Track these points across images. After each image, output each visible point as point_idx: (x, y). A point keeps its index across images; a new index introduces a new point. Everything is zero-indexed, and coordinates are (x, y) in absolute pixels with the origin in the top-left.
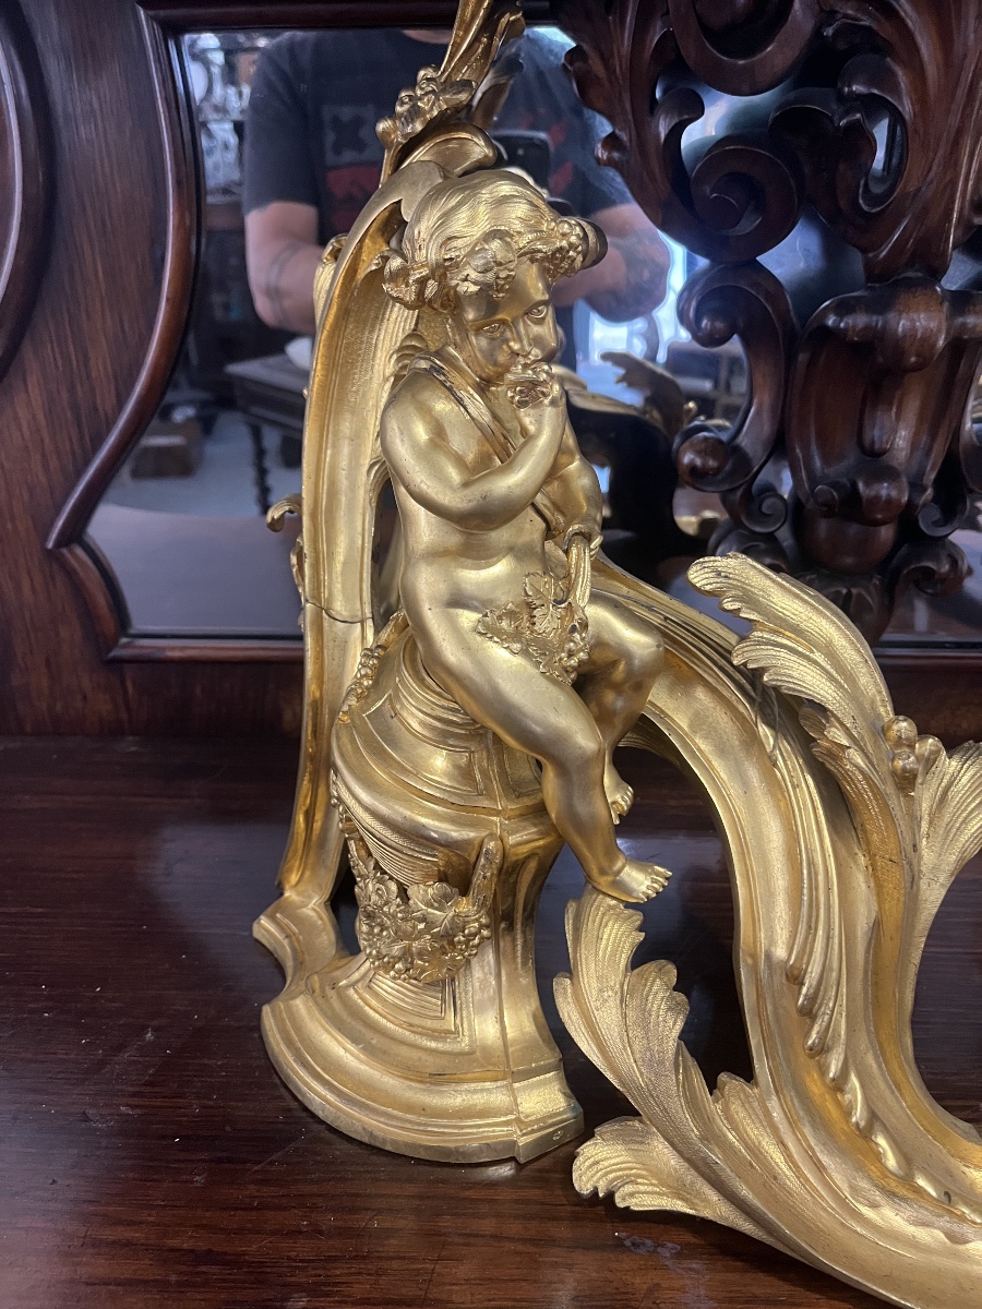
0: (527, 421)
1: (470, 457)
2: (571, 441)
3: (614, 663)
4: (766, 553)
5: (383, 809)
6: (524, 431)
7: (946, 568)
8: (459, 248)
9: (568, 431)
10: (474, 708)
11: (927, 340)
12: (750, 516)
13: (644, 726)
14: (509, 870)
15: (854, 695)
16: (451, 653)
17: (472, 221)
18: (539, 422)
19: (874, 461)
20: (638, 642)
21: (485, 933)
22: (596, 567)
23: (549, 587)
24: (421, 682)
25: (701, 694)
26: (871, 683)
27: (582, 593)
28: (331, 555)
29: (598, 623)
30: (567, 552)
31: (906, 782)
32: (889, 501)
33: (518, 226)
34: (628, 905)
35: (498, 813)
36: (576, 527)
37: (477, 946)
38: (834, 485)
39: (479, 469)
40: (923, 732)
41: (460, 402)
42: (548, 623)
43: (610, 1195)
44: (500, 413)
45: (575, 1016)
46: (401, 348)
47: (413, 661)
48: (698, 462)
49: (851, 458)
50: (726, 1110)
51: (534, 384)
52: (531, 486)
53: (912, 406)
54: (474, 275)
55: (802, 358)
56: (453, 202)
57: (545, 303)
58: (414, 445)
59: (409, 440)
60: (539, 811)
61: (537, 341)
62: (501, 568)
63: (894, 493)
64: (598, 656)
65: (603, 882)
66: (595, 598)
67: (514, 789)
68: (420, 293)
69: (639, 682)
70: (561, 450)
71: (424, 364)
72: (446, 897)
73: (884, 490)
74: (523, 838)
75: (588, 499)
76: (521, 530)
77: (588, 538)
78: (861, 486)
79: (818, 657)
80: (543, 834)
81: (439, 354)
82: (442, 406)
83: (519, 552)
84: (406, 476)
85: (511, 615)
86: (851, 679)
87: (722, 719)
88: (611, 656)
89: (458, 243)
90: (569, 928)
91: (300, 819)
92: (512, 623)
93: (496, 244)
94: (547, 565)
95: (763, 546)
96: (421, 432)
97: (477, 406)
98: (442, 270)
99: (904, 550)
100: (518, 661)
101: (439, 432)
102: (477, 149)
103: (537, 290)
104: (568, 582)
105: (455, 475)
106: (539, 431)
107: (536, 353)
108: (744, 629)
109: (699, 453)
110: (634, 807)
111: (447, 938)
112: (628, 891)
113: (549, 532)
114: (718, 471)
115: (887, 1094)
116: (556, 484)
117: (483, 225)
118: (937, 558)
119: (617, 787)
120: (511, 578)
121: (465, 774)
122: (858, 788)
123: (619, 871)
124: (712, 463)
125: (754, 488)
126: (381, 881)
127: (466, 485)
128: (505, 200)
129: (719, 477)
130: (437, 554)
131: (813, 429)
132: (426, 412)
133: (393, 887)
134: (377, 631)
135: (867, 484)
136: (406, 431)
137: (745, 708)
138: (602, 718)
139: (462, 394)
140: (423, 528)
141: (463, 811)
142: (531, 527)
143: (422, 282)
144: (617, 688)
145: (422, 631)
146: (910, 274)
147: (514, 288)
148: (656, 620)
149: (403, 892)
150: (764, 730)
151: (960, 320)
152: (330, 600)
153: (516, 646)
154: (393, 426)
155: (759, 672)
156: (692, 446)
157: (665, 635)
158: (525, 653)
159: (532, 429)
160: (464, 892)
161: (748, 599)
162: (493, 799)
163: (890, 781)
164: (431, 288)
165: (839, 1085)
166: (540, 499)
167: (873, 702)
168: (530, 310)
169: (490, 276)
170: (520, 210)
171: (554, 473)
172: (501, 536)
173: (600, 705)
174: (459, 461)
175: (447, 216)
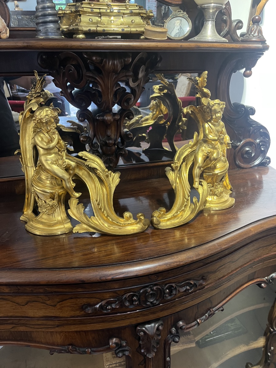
0: (54, 136)
1: (47, 142)
2: (60, 138)
3: (70, 167)
4: (97, 153)
5: (41, 189)
6: (54, 138)
7: (124, 153)
8: (42, 117)
9: (59, 136)
10: (52, 174)
11: (110, 121)
12: (93, 147)
13: (76, 175)
14: (59, 196)
15: (100, 167)
16: (48, 167)
17: (43, 113)
18: (55, 136)
19: (109, 138)
20: (73, 164)
21: (57, 205)
22: (66, 155)
23: (59, 157)
24: (44, 172)
25: (84, 171)
26: (103, 165)
27: (64, 158)
28: (27, 157)
29: (67, 161)
30: (62, 153)
31: (107, 176)
32: (111, 143)
33: (49, 114)
34: (77, 198)
35: (57, 188)
36: (62, 150)
37: (56, 207)
38: (103, 141)
39: (48, 143)
40: (109, 170)
41: (45, 135)
42: (60, 162)
43: (78, 232)
44: (50, 136)
45: (71, 214)
46: (34, 127)
47: (42, 170)
48: (83, 139)
49: (106, 137)
50: (91, 220)
51: (54, 132)
52: (56, 144)
53: (113, 129)
54: (45, 120)
55: (96, 124)
56: (41, 111)
57: (54, 122)
58: (39, 141)
59: (38, 140)
60: (63, 188)
61: (54, 127)
62: (53, 155)
63: (112, 142)
64: (68, 166)
65: (72, 196)
66: (66, 159)
67: (59, 185)
68: (38, 122)
69: (74, 169)
70: (59, 139)
71: (39, 130)
72: (51, 200)
73: (110, 142)
74: (61, 191)
75: (64, 146)
76: (55, 150)
77: (64, 151)
78: (107, 141)
79: (95, 163)
80: (64, 191)
81: (41, 129)
82: (42, 135)
83: (55, 153)
84: (39, 145)
85: (55, 161)
86: (100, 165)
87: (86, 173)
88: (70, 166)
89: (42, 116)
90: (69, 203)
91: (26, 200)
92: (55, 162)
93: (47, 116)
94: (59, 155)
95: (96, 152)
96: (40, 139)
97: (47, 135)
98: (40, 119)
99: (118, 150)
100: (57, 167)
101: (42, 139)
102: (42, 100)
103: (53, 120)
104: (62, 156)
105: (45, 144)
106: (56, 138)
107: (54, 128)
108: (86, 160)
109: (83, 138)
110: (75, 186)
111: (52, 206)
112: (76, 196)
113: (59, 151)
114: (87, 140)
115: (111, 215)
116: (59, 144)
117: (45, 114)
118: (122, 151)
119: (73, 183)
120: (54, 157)
121: (51, 183)
122: (103, 178)
123: (74, 194)
124: (85, 139)
125: (93, 143)
126: (41, 201)
127: (47, 145)
128: (47, 110)
129: (87, 141)
130: (44, 155)
131: (100, 133)
132: (40, 136)
133: (43, 201)
134: (35, 168)
135: (108, 141)
136: (38, 139)
137: (88, 171)
138: (70, 174)
139: (45, 134)
140: (41, 151)
141: (52, 188)
142: (57, 150)
143: (38, 121)
144: (71, 170)
145: (43, 165)
146: (107, 111)
147: (50, 121)
148: (76, 161)
149: (45, 202)
150: (90, 173)
151: (114, 117)
152: (27, 164)
153: (56, 165)
154: (36, 139)
155: (88, 165)
156: (82, 137)
157: (77, 163)
158: (58, 166)
159: (55, 137)
160: (54, 200)
161: (86, 157)
162: (56, 186)
163: (105, 176)
164: (39, 121)
165: (103, 212)
166: (57, 146)
167: (103, 168)
168: (52, 123)
169: (47, 120)
170: (49, 112)
171: (58, 143)
172: (52, 151)
173: (69, 173)
174: (45, 142)
175: (40, 113)
